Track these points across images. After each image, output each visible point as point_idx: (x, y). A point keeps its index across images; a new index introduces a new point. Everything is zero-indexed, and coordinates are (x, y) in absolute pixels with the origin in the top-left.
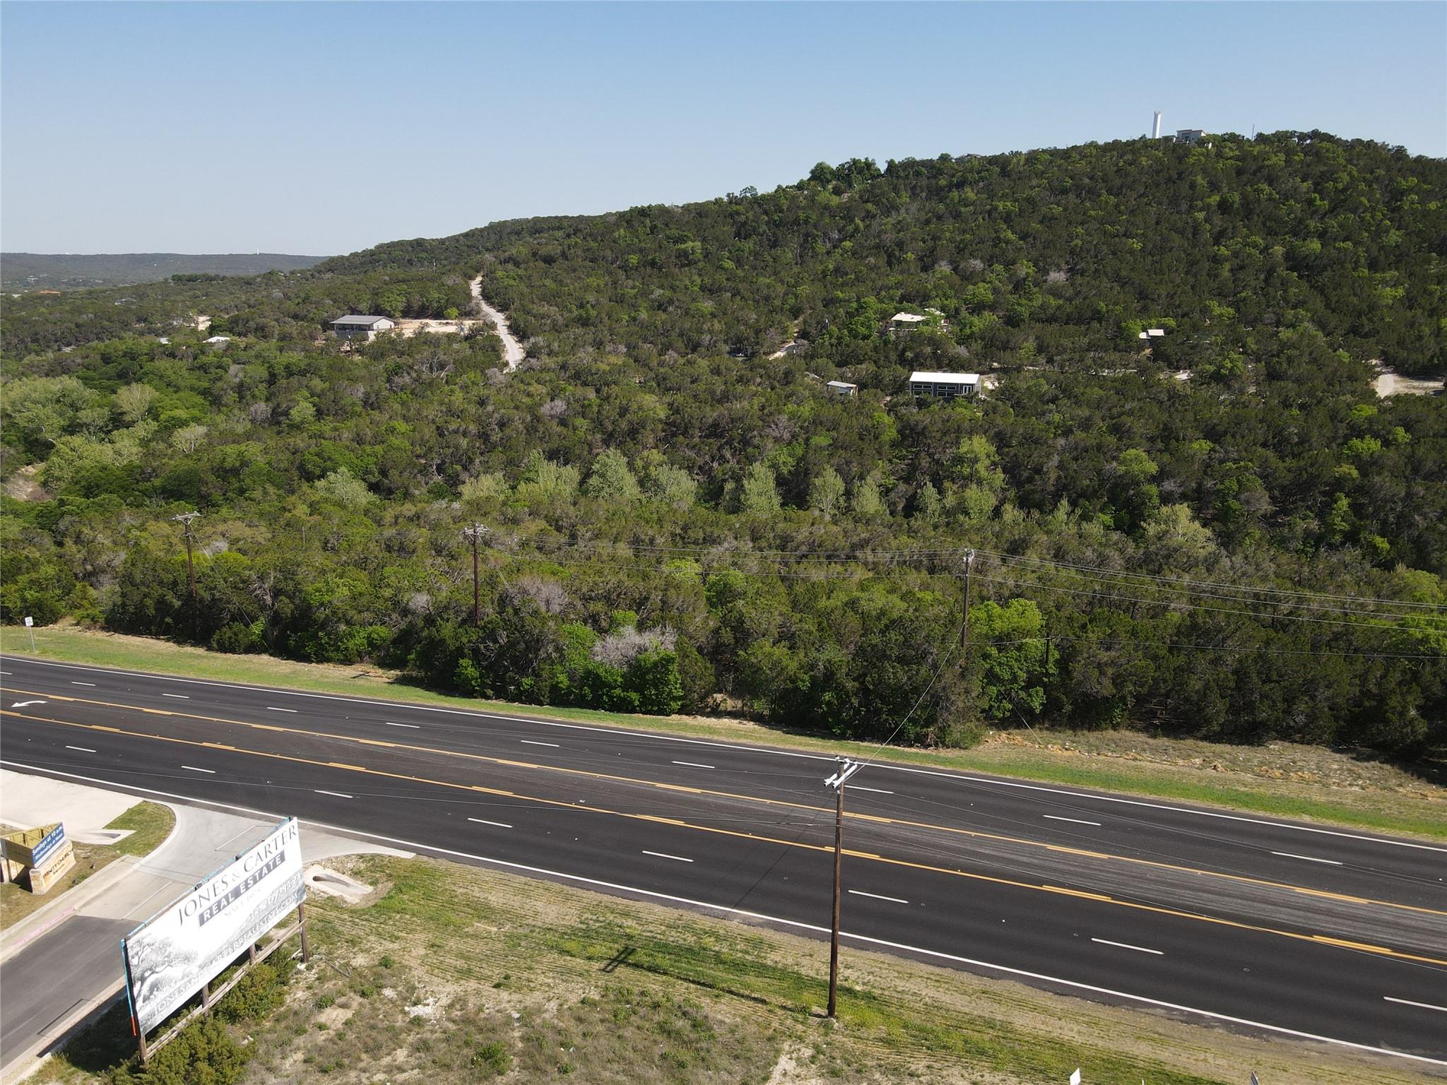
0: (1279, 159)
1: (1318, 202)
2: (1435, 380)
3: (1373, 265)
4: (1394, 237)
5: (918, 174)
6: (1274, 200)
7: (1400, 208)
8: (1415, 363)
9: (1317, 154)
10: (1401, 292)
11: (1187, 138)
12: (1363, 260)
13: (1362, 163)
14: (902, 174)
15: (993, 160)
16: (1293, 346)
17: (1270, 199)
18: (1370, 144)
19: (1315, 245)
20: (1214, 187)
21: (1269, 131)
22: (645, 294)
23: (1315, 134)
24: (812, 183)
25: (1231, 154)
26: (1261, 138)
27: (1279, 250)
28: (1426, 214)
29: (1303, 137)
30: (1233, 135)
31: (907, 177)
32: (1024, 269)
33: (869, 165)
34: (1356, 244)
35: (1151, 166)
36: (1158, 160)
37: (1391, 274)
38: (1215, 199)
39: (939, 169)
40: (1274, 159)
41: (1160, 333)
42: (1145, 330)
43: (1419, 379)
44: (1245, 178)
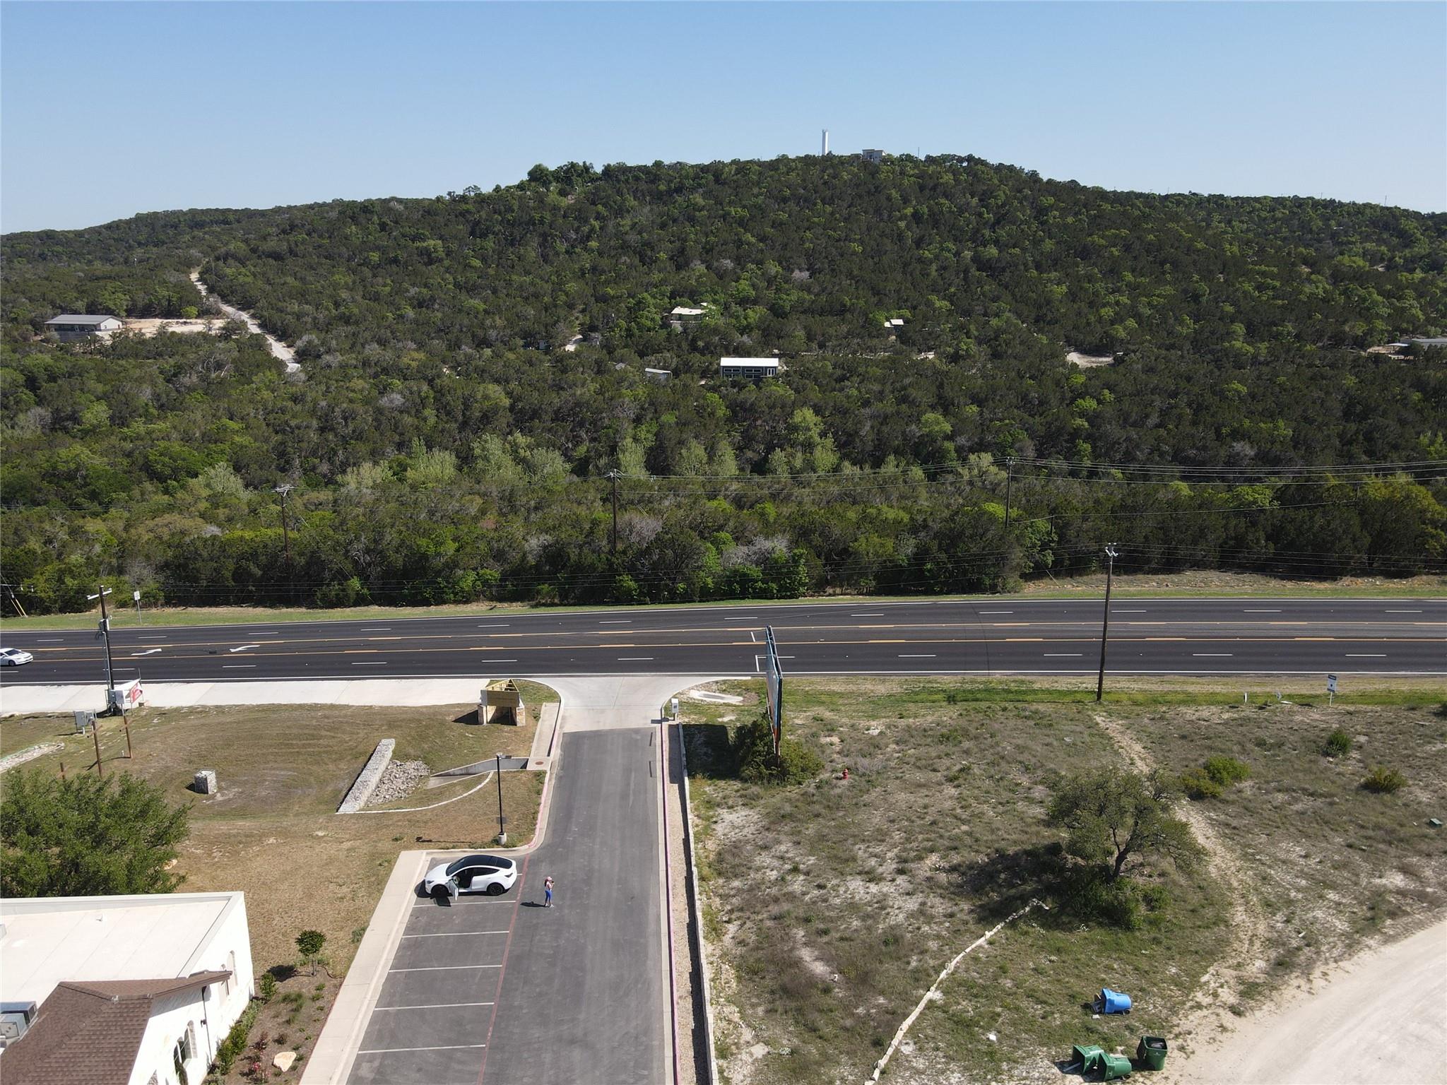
0: (948, 178)
1: (986, 216)
2: (1106, 356)
3: (1038, 267)
4: (1048, 245)
5: (637, 179)
6: (953, 212)
7: (1047, 221)
8: (1090, 344)
9: (975, 175)
10: (1064, 288)
11: (871, 157)
12: (1030, 263)
13: (1010, 183)
14: (623, 178)
15: (703, 169)
16: (1004, 332)
17: (950, 212)
18: (1011, 168)
19: (993, 251)
20: (906, 201)
21: (935, 153)
22: (399, 291)
23: (970, 158)
24: (533, 184)
25: (912, 172)
26: (929, 159)
27: (968, 254)
28: (1066, 226)
29: (961, 160)
30: (908, 156)
31: (627, 181)
32: (773, 268)
33: (586, 169)
34: (1022, 249)
35: (851, 180)
36: (855, 175)
37: (1053, 275)
38: (909, 211)
39: (656, 175)
40: (946, 178)
41: (900, 322)
42: (888, 320)
43: (1094, 356)
44: (927, 192)
